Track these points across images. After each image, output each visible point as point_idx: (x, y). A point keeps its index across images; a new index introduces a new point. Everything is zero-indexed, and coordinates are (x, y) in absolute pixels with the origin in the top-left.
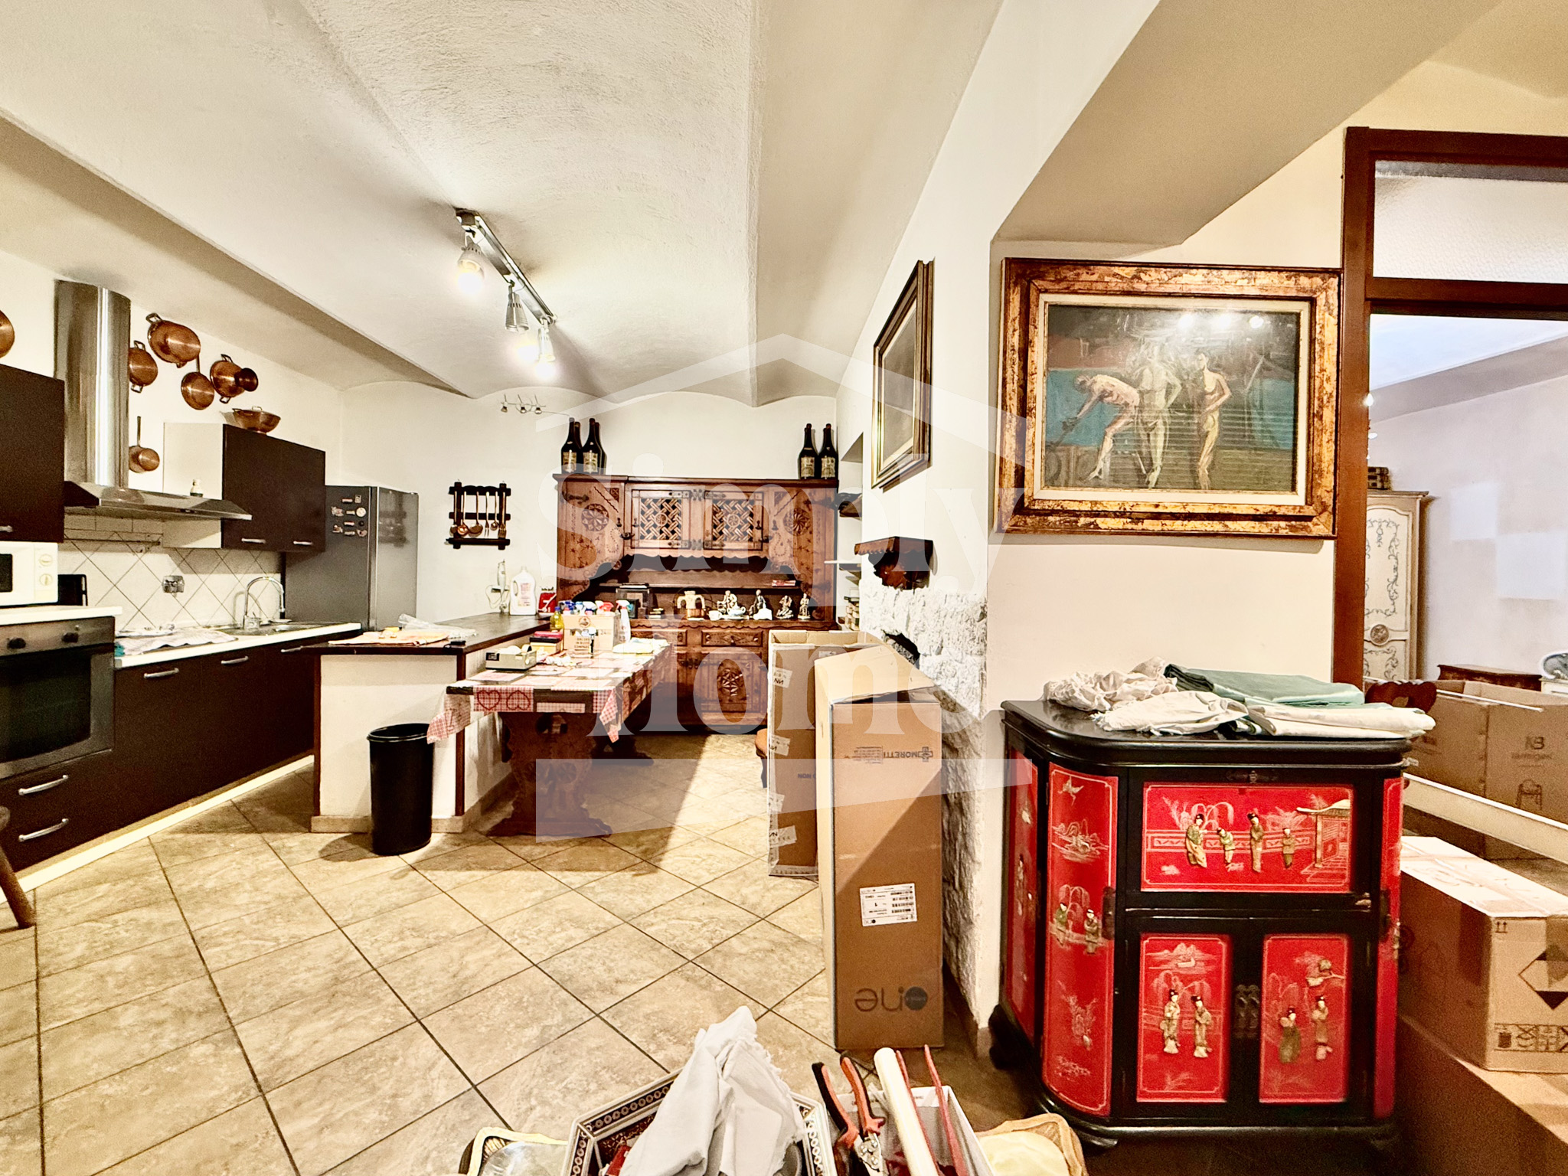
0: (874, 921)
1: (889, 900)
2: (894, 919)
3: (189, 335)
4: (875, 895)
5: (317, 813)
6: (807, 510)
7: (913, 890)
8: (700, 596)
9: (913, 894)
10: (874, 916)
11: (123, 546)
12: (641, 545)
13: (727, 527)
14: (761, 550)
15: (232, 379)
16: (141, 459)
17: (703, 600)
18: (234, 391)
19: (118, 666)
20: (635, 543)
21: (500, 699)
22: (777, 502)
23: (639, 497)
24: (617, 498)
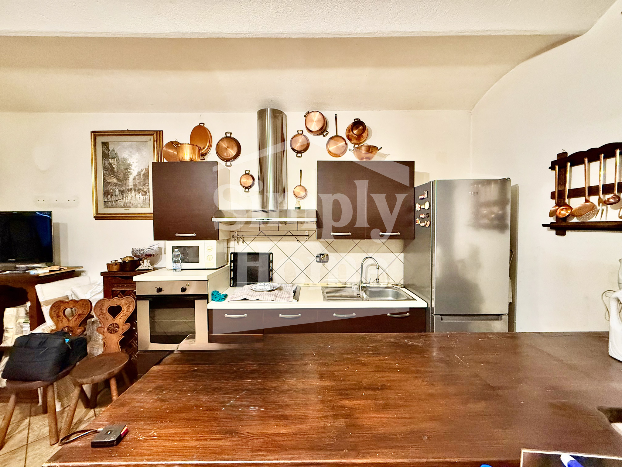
11: (293, 238)
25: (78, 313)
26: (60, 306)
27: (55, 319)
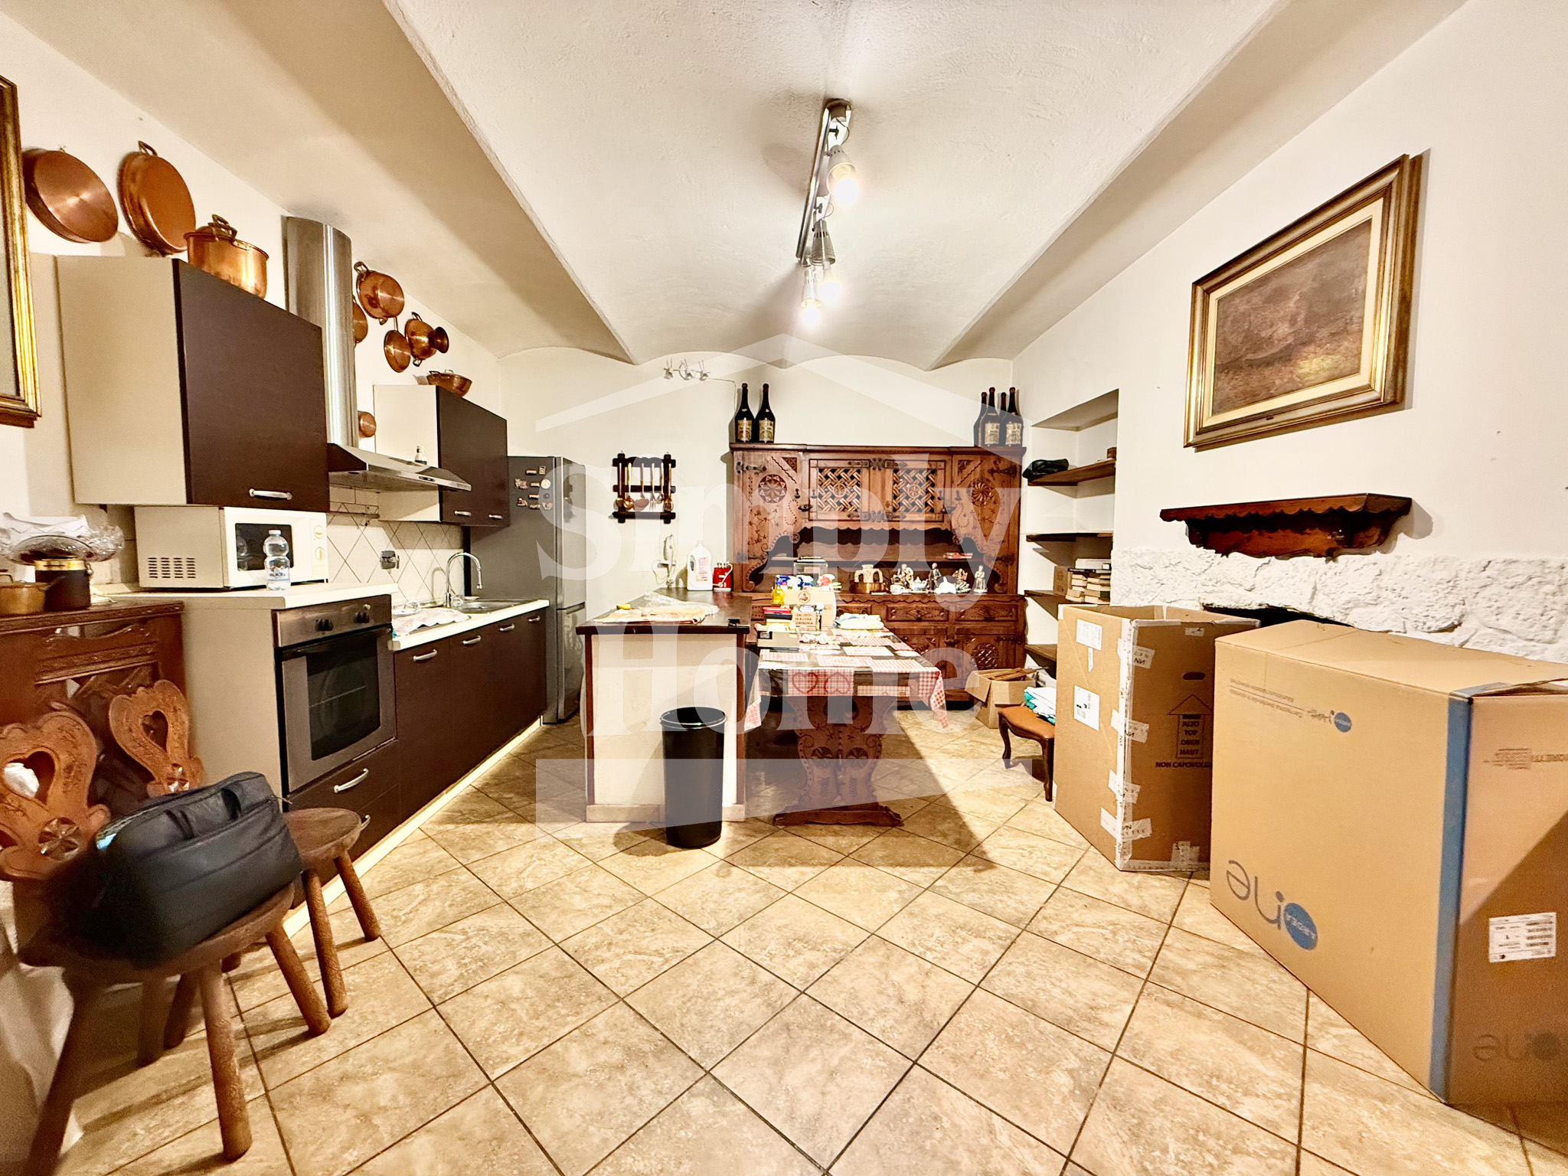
0: (1503, 957)
1: (1524, 931)
2: (1528, 955)
3: (394, 287)
4: (1507, 926)
5: (592, 801)
6: (991, 478)
7: (1554, 920)
8: (878, 570)
9: (1554, 926)
10: (1503, 950)
11: (349, 519)
12: (820, 517)
13: (907, 498)
14: (943, 521)
15: (425, 339)
16: (364, 425)
17: (881, 574)
18: (426, 353)
19: (396, 649)
20: (813, 515)
21: (817, 682)
22: (961, 470)
23: (817, 467)
24: (794, 468)
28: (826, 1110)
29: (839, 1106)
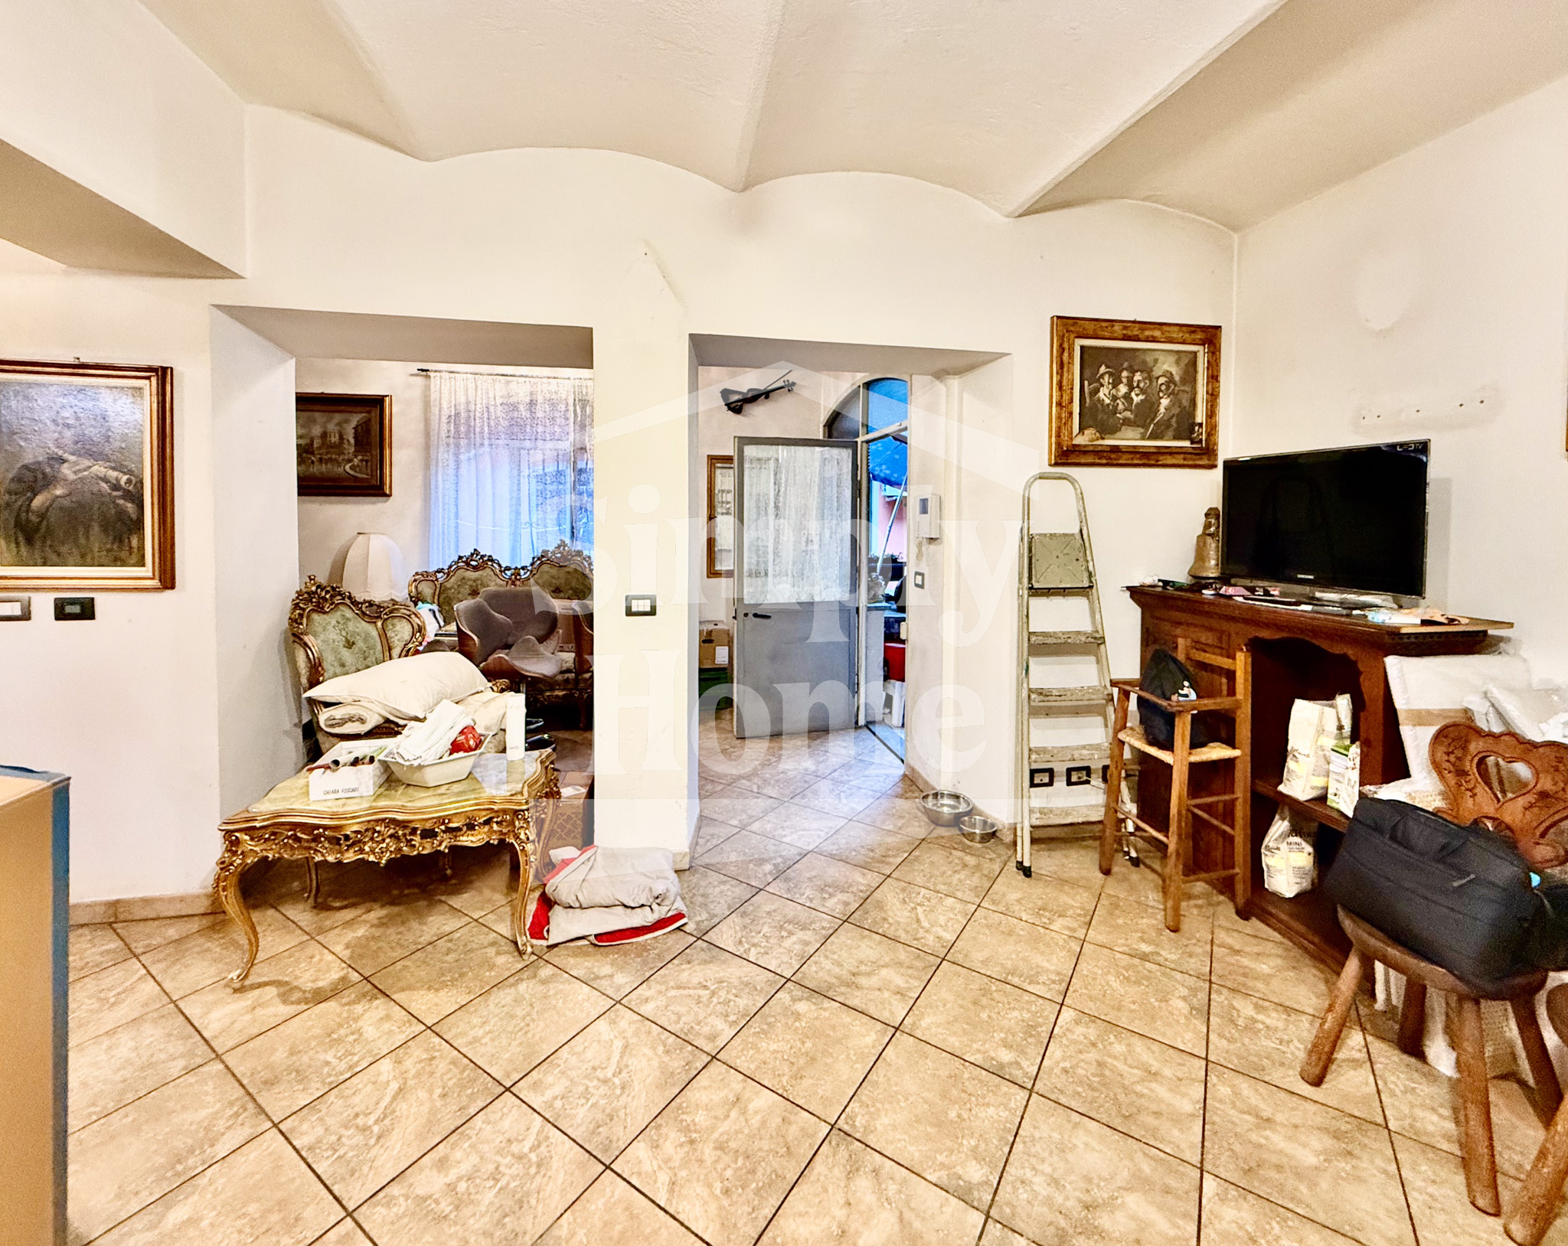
25: (1539, 787)
26: (1467, 741)
27: (1452, 779)
28: (843, 1185)
29: (830, 1191)
